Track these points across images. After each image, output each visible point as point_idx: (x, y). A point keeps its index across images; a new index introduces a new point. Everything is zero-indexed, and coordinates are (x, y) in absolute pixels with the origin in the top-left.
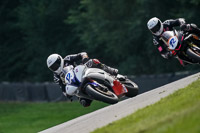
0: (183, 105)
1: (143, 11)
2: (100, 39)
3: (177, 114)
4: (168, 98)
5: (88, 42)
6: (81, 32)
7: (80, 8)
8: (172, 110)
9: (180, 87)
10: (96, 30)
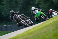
0: (31, 34)
1: (20, 6)
2: (7, 14)
3: (28, 36)
4: (26, 31)
5: (4, 14)
6: (2, 11)
7: (2, 4)
8: (27, 35)
9: (30, 29)
10: (7, 11)
